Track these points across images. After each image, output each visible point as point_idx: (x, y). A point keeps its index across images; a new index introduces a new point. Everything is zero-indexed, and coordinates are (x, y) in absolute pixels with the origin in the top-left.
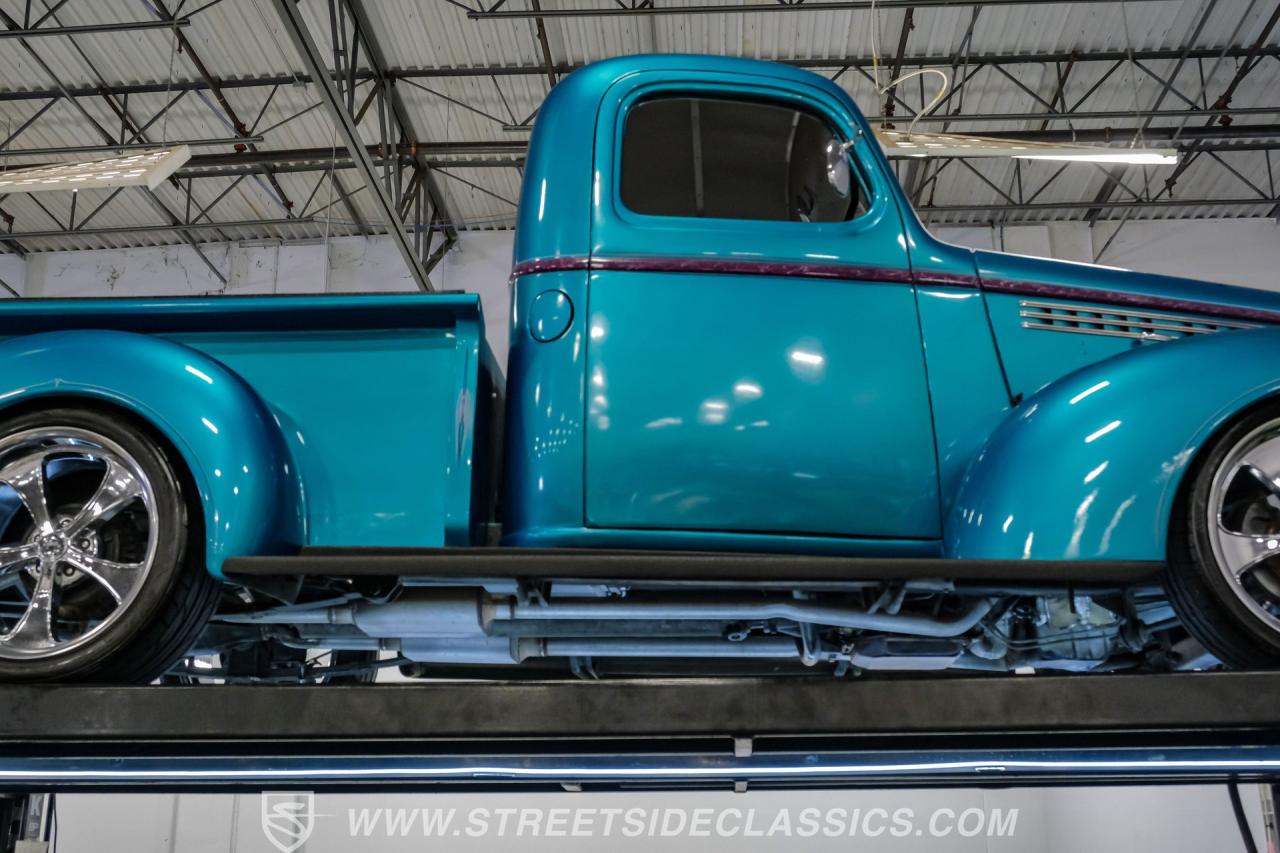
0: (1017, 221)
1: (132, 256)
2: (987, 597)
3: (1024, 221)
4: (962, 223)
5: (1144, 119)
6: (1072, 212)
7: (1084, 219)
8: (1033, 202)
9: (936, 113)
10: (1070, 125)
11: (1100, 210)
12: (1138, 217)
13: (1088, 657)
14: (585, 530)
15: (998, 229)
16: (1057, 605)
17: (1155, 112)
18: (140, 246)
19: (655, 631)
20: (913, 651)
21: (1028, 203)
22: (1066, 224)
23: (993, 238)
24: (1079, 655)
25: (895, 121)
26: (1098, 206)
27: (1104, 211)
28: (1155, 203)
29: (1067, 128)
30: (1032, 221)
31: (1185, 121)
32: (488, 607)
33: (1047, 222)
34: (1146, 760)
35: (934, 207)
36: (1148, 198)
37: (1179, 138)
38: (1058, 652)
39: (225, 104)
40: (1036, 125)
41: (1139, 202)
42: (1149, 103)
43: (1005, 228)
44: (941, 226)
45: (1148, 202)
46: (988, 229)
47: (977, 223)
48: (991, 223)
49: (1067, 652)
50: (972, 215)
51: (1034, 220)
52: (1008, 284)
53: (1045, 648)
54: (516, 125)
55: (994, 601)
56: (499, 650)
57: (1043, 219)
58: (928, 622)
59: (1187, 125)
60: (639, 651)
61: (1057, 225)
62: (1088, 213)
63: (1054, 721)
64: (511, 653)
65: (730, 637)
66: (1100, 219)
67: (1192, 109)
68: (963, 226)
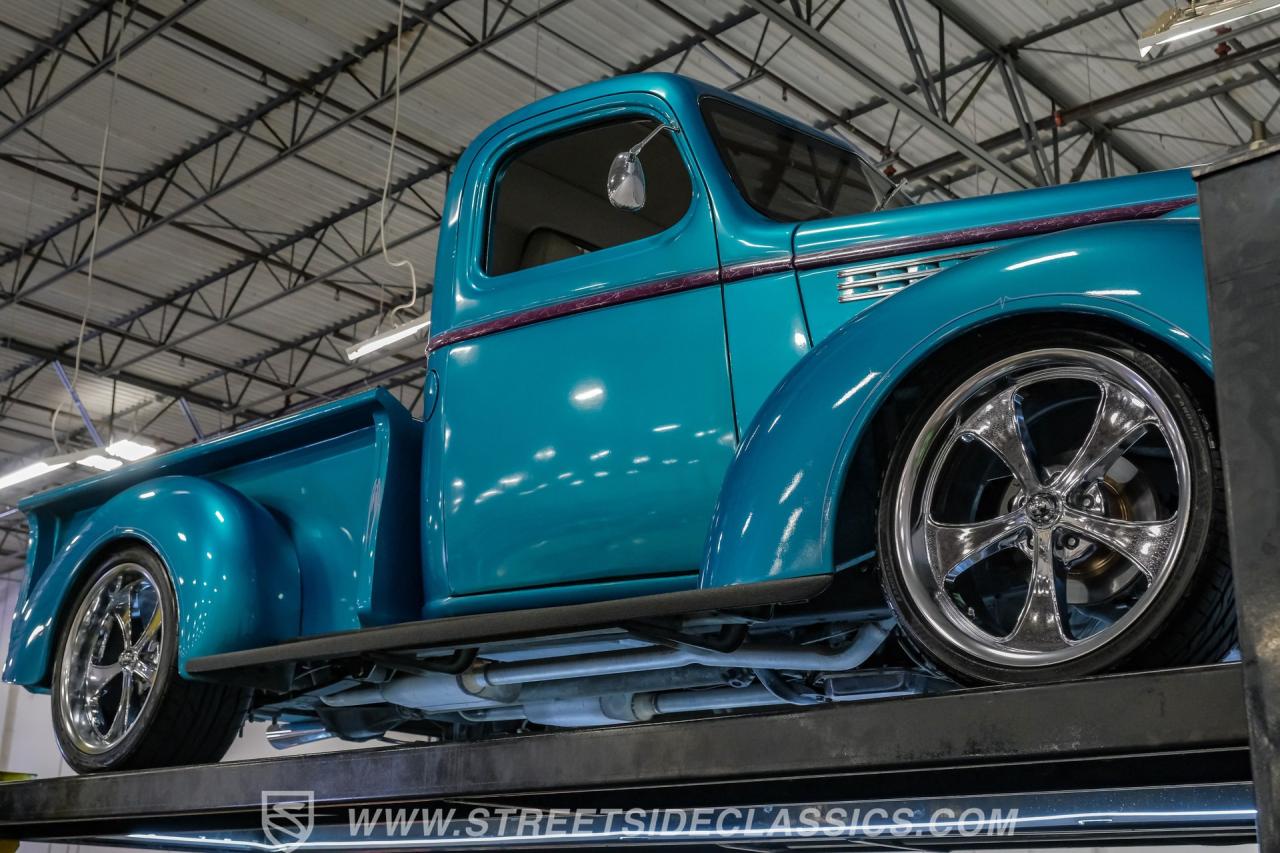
14: (451, 600)
32: (469, 676)
39: (859, 133)
58: (814, 657)
63: (673, 772)
65: (731, 686)
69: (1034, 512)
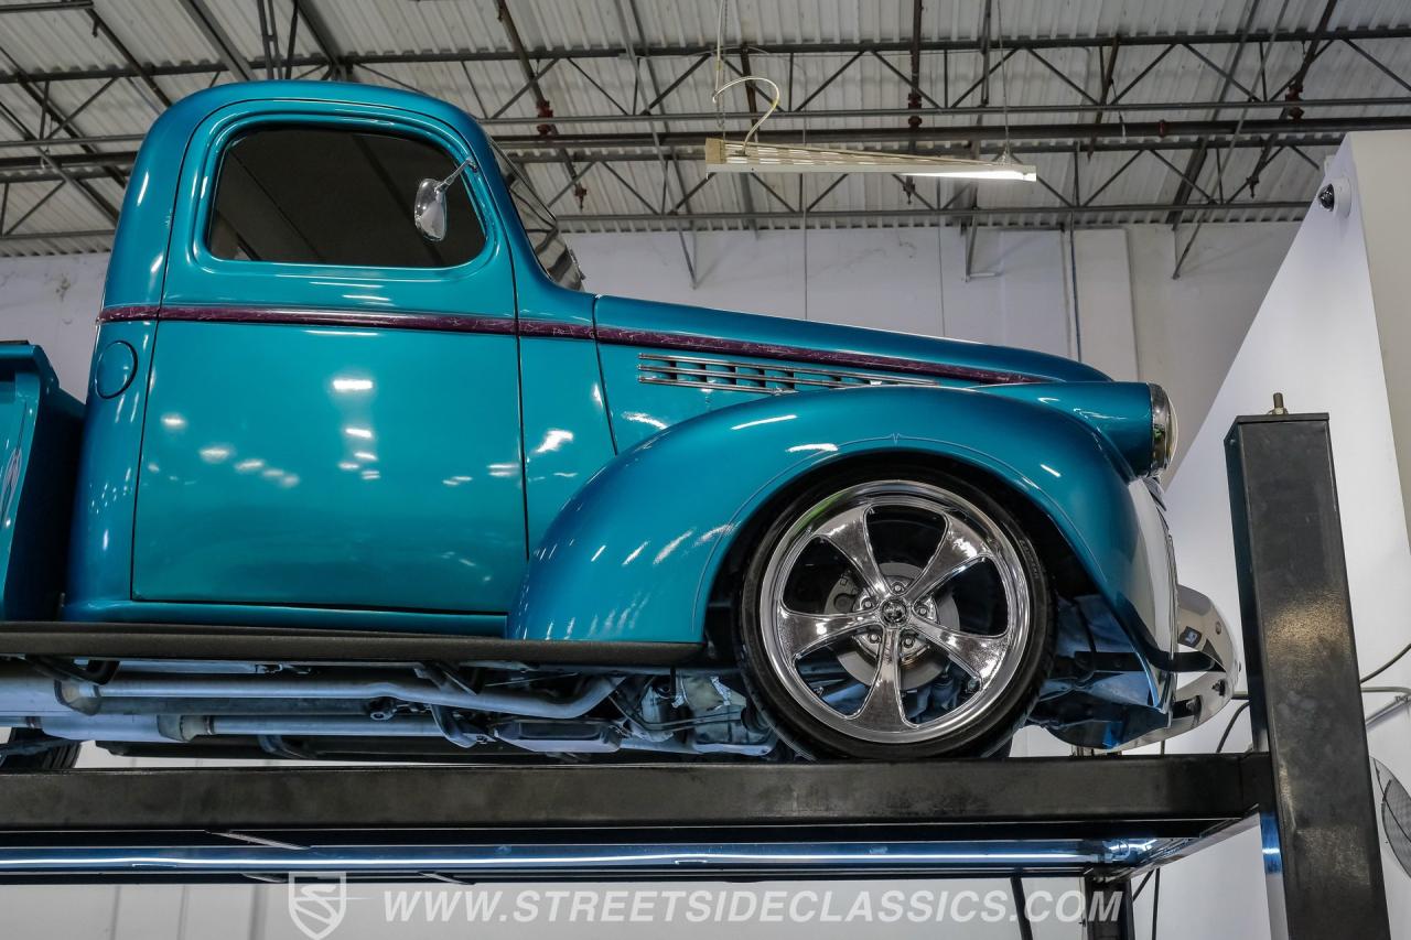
0: (1091, 224)
1: (85, 263)
2: (608, 677)
3: (1099, 224)
4: (1028, 226)
5: (1212, 111)
6: (1150, 215)
7: (1167, 222)
8: (1091, 204)
9: (960, 105)
10: (1121, 117)
11: (1181, 212)
12: (1228, 219)
13: (745, 741)
14: (132, 604)
15: (1068, 233)
16: (694, 684)
17: (1221, 104)
18: (93, 251)
19: (291, 709)
20: (548, 734)
21: (1086, 205)
22: (1147, 228)
23: (1062, 243)
24: (735, 739)
25: (922, 113)
26: (1177, 208)
27: (1186, 213)
28: (1230, 204)
29: (1118, 121)
30: (1107, 224)
31: (1245, 112)
32: (69, 684)
33: (1124, 225)
34: (868, 853)
35: (979, 209)
36: (1222, 199)
37: (1241, 133)
38: (712, 736)
39: (159, 92)
40: (1090, 118)
41: (1212, 203)
42: (1215, 94)
43: (1075, 232)
44: (1005, 230)
45: (1222, 204)
46: (1057, 233)
47: (1045, 226)
48: (1061, 226)
49: (722, 735)
50: (1038, 218)
51: (1110, 222)
52: (628, 334)
53: (700, 730)
54: (486, 118)
55: (618, 681)
56: (146, 727)
57: (1120, 222)
58: (541, 704)
59: (1248, 118)
60: (312, 729)
61: (1136, 229)
62: (1170, 215)
64: (160, 731)
65: (372, 715)
66: (1184, 221)
67: (1249, 101)
68: (1029, 229)
69: (890, 614)
